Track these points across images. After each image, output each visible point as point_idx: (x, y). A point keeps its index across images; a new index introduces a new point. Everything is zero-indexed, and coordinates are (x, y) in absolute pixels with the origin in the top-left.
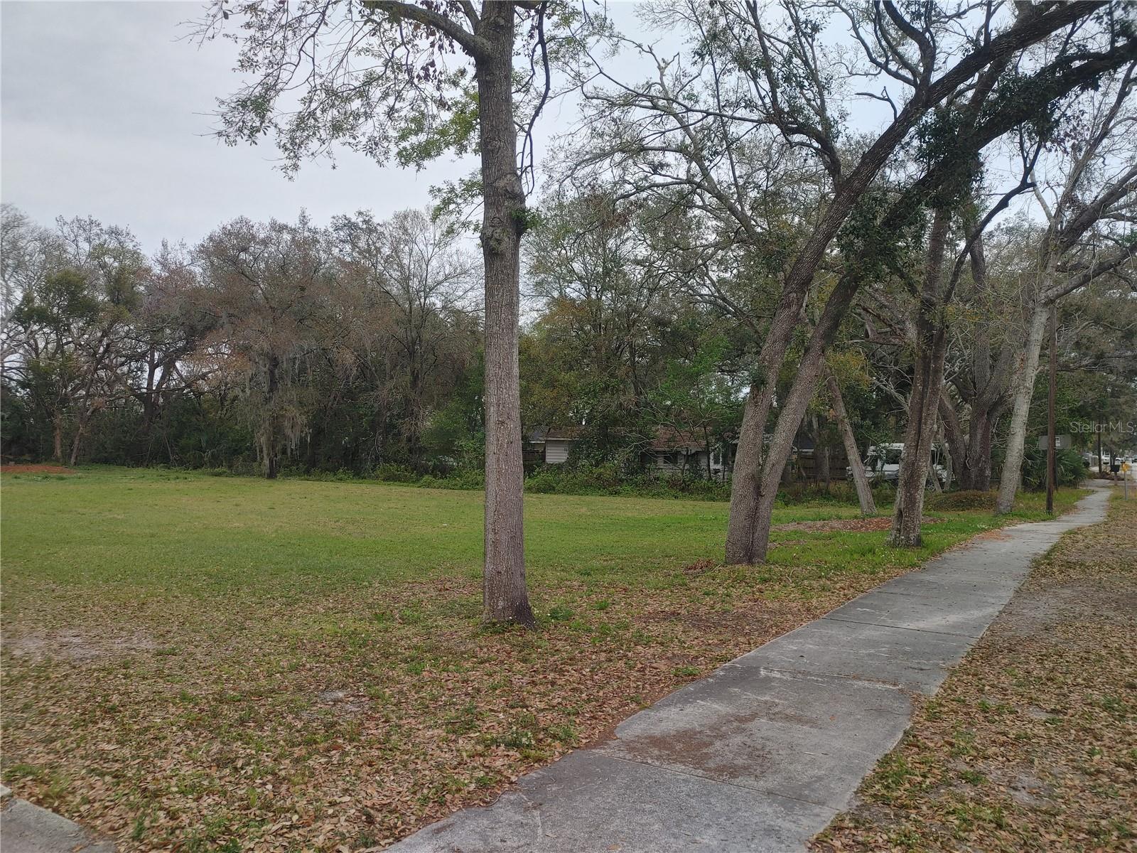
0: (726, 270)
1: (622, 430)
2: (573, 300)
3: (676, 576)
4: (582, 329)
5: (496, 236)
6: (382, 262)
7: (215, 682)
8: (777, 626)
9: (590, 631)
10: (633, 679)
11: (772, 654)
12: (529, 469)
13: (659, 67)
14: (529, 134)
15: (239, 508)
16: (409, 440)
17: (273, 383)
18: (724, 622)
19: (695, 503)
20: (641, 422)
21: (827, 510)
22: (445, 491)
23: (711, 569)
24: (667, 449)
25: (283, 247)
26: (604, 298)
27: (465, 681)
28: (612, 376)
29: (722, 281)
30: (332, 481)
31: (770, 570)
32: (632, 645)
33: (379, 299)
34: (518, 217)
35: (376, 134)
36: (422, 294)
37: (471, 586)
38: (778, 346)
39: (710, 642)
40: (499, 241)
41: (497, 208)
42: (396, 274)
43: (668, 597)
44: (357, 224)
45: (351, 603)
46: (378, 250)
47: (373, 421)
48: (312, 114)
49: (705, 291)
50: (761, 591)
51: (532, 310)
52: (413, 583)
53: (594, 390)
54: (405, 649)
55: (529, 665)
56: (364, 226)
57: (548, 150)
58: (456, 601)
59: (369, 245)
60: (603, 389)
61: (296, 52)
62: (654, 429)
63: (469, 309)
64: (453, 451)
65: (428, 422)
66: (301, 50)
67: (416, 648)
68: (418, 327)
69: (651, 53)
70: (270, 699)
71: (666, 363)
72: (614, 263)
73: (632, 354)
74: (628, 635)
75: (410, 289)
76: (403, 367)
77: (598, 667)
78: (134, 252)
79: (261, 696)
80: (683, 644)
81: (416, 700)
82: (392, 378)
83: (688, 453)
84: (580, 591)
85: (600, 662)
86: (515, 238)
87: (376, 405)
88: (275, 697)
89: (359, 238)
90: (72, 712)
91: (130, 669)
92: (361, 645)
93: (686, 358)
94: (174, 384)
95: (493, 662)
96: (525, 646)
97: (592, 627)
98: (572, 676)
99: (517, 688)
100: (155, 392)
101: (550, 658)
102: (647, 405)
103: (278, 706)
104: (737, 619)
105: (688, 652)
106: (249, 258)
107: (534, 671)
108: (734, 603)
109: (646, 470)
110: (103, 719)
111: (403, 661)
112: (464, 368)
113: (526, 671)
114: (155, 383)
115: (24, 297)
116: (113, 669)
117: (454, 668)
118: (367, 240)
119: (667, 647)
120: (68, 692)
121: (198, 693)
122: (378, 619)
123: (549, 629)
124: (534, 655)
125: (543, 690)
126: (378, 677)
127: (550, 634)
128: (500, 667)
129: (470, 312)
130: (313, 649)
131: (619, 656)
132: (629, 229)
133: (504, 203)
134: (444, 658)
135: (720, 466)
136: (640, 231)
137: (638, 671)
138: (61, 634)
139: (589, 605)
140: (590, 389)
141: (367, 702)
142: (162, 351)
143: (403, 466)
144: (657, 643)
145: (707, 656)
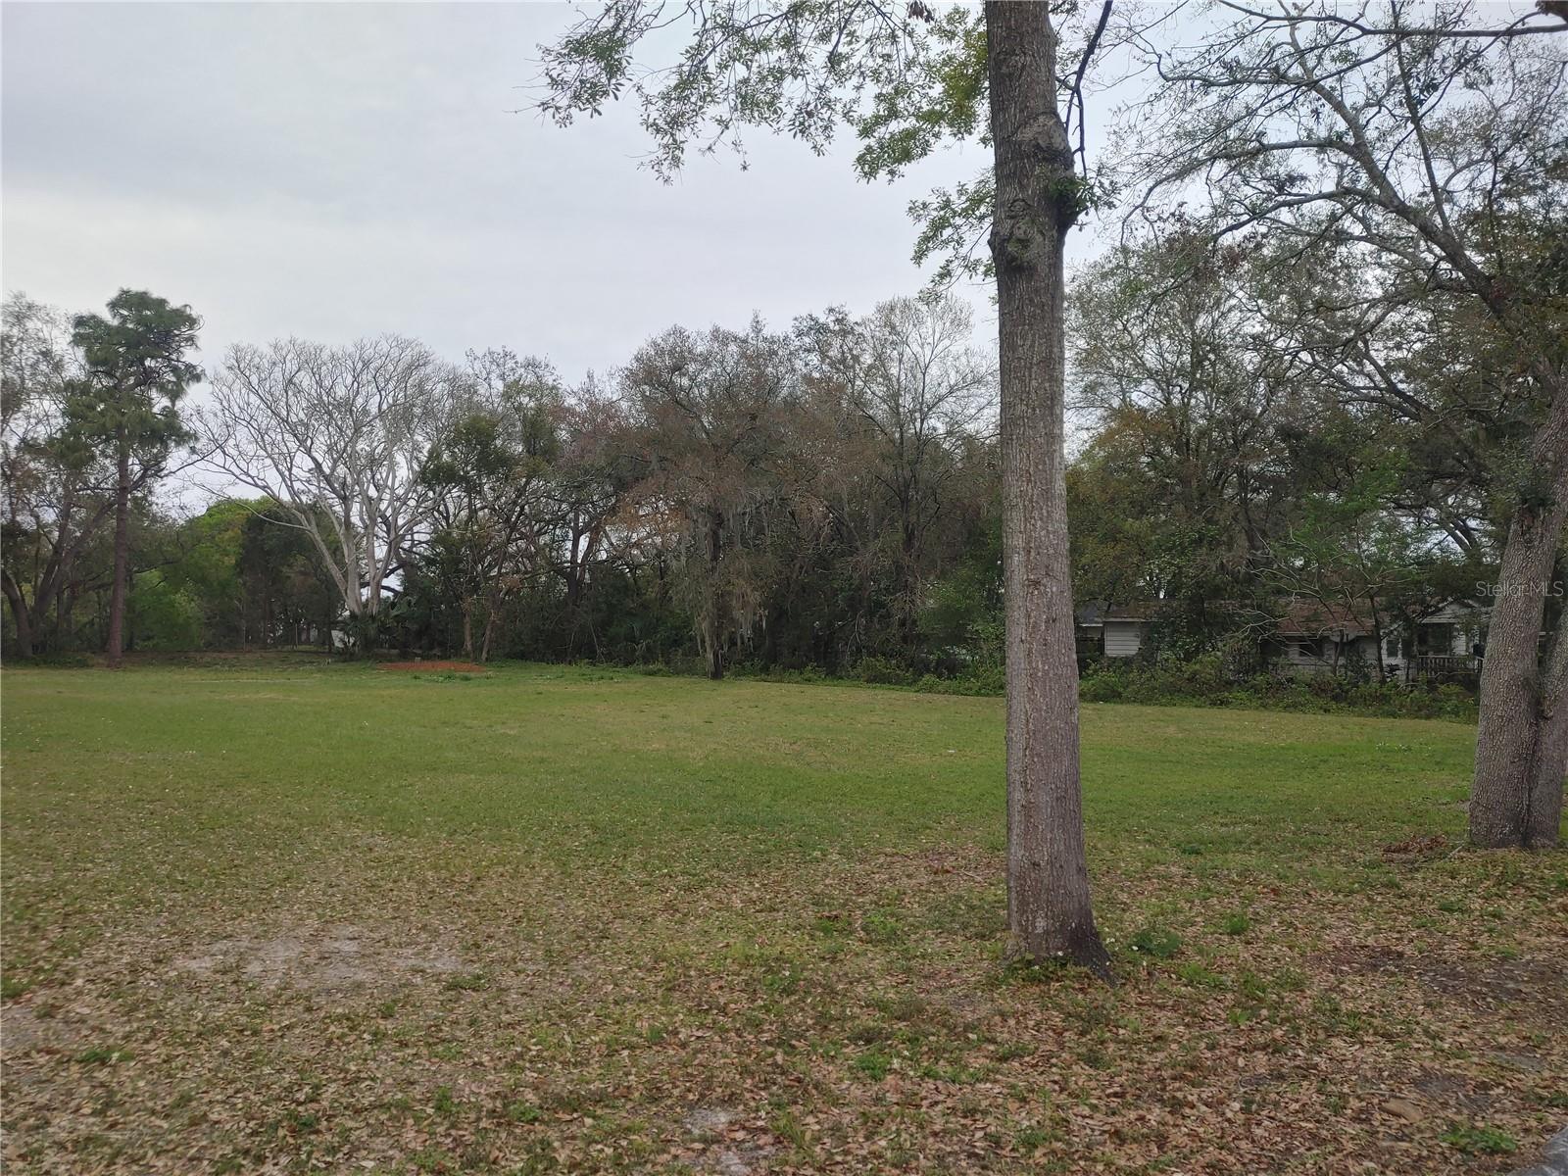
1: (1229, 605)
2: (1143, 411)
4: (1158, 452)
5: (1019, 233)
6: (861, 375)
7: (511, 1066)
9: (1219, 987)
12: (1083, 665)
14: (1076, 90)
15: (665, 721)
16: (903, 623)
17: (717, 547)
19: (1362, 720)
20: (1260, 592)
22: (954, 698)
23: (1442, 856)
24: (1306, 634)
25: (730, 363)
26: (1193, 401)
27: (970, 1113)
28: (1209, 521)
29: (1396, 366)
30: (797, 682)
33: (858, 426)
34: (1060, 193)
35: (810, 98)
36: (917, 415)
37: (988, 866)
41: (1020, 182)
42: (880, 390)
43: (1366, 911)
44: (827, 325)
46: (856, 359)
47: (851, 598)
48: (700, 70)
49: (1360, 382)
51: (1081, 428)
53: (1180, 544)
56: (837, 328)
58: (962, 897)
59: (843, 353)
60: (1195, 541)
62: (1281, 601)
63: (986, 434)
64: (965, 640)
65: (930, 599)
68: (913, 464)
70: (589, 1121)
71: (1298, 498)
72: (1205, 349)
73: (1243, 487)
74: (1305, 1006)
75: (901, 409)
76: (892, 520)
77: (1258, 1098)
78: (554, 387)
79: (576, 1111)
80: (1438, 1042)
81: (864, 1160)
82: (877, 536)
83: (1342, 639)
84: (1187, 889)
85: (1258, 1080)
86: (1056, 235)
87: (856, 576)
88: (600, 1117)
89: (830, 344)
90: (243, 1124)
91: (391, 1020)
92: (784, 990)
93: (1334, 489)
94: (603, 556)
95: (1027, 1059)
96: (1093, 1019)
97: (1224, 978)
98: (1202, 1120)
99: (1080, 1147)
100: (581, 565)
101: (1146, 1058)
102: (1268, 563)
103: (597, 1143)
104: (1542, 980)
105: (1457, 1066)
106: (685, 382)
107: (1116, 1095)
108: (1516, 936)
109: (1270, 667)
110: (281, 1150)
111: (854, 1039)
112: (979, 518)
113: (1098, 1093)
114: (580, 555)
115: (431, 452)
116: (366, 1017)
117: (949, 1069)
118: (841, 347)
119: (1403, 1046)
120: (267, 1070)
121: (473, 1088)
122: (826, 930)
123: (1137, 981)
124: (1112, 1047)
125: (1140, 1162)
126: (799, 1080)
127: (1141, 992)
128: (1042, 1073)
129: (987, 438)
130: (702, 993)
131: (1299, 1067)
132: (1232, 295)
133: (1033, 170)
134: (931, 1038)
135: (1398, 660)
136: (1250, 298)
137: (1356, 1119)
138: (335, 933)
139: (1208, 921)
140: (1174, 541)
141: (768, 1148)
142: (588, 512)
143: (894, 662)
144: (1376, 1034)
145: (1509, 1084)
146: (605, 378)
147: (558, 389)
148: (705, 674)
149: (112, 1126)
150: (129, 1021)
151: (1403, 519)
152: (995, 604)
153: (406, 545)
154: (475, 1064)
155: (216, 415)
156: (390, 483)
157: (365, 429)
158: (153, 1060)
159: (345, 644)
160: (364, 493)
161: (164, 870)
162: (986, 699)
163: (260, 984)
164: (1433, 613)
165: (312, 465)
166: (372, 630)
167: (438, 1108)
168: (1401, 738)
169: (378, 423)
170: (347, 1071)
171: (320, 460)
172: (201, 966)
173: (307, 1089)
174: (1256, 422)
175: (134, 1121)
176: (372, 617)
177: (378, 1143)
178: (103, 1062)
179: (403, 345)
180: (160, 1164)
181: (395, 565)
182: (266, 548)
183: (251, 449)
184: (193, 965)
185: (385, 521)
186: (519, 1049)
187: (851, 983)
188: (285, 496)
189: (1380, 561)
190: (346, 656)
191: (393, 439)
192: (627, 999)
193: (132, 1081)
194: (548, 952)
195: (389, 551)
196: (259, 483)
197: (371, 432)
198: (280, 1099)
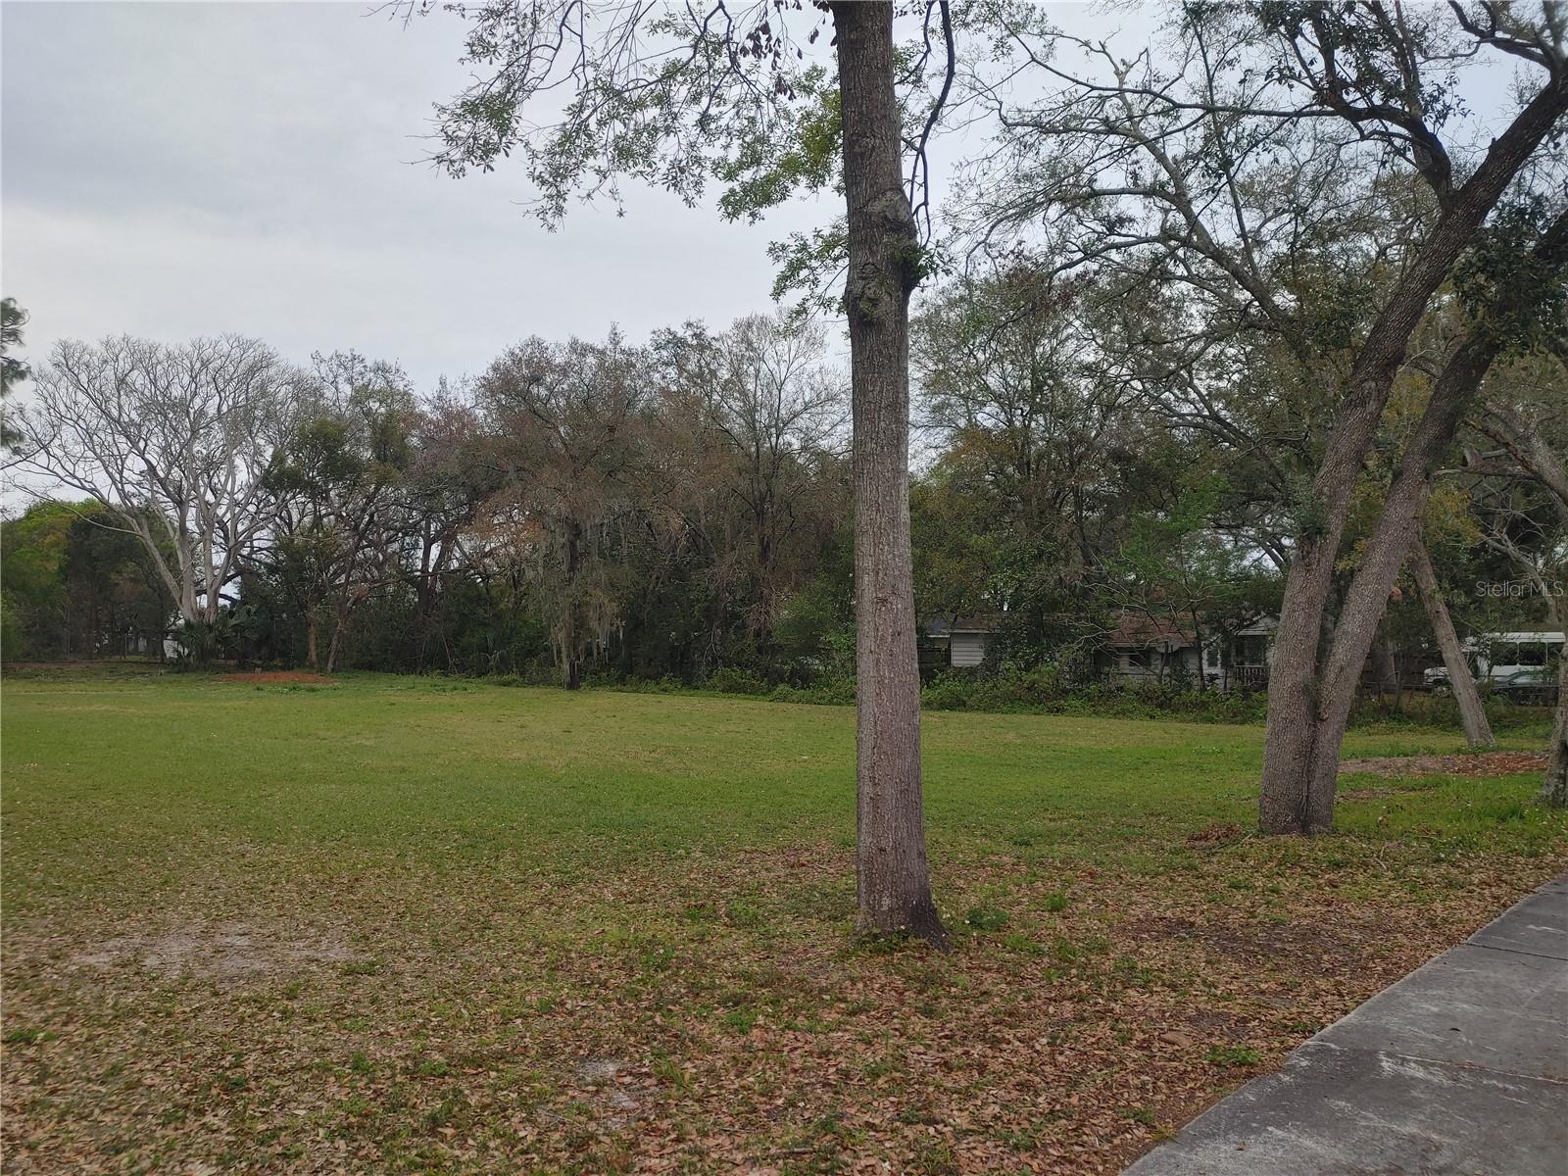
0: (1219, 377)
1: (1065, 617)
2: (987, 431)
3: (1175, 852)
4: (1002, 471)
5: (869, 293)
6: (718, 389)
7: (416, 1034)
8: (1384, 958)
9: (1039, 953)
10: (1132, 1066)
11: (1393, 1022)
12: (927, 676)
13: (1117, 73)
14: (921, 152)
15: (524, 730)
16: (758, 634)
17: (574, 558)
18: (1278, 945)
19: (1183, 726)
20: (1094, 605)
21: (1408, 739)
22: (808, 707)
23: (1235, 842)
24: (1135, 645)
25: (588, 375)
26: (1033, 424)
27: (825, 1054)
28: (1048, 537)
29: (1217, 394)
30: (653, 693)
31: (1342, 847)
32: (1119, 988)
33: (715, 440)
34: (905, 259)
35: (682, 155)
36: (773, 430)
37: (840, 859)
38: (1345, 471)
39: (1263, 986)
40: (874, 302)
41: (870, 248)
42: (737, 405)
43: (1167, 889)
44: (685, 339)
45: (655, 886)
46: (713, 373)
47: (708, 609)
48: (582, 128)
49: (1186, 409)
50: (1332, 884)
51: (928, 447)
52: (751, 852)
53: (1021, 560)
54: (729, 978)
55: (937, 1023)
56: (695, 342)
57: (951, 186)
58: (816, 887)
59: (701, 367)
60: (1034, 557)
61: (555, 30)
62: (1112, 614)
63: (839, 450)
64: (818, 650)
65: (784, 610)
66: (563, 24)
67: (747, 976)
68: (768, 478)
69: (1104, 52)
70: (493, 1074)
71: (1128, 517)
72: (1045, 375)
73: (1078, 505)
74: (1109, 965)
75: (757, 425)
76: (748, 533)
77: (1062, 1034)
78: (405, 393)
79: (481, 1066)
80: (1213, 989)
81: (736, 1092)
82: (733, 549)
83: (1167, 650)
84: (1016, 875)
85: (1064, 1022)
86: (901, 296)
87: (712, 587)
88: (503, 1070)
89: (688, 359)
90: (177, 1086)
91: (295, 1001)
92: (658, 966)
93: (1161, 509)
94: (455, 564)
95: (873, 1013)
96: (929, 981)
97: (1043, 945)
98: (1016, 1052)
99: (916, 1076)
100: (432, 575)
101: (973, 1009)
102: (1103, 579)
103: (502, 1090)
104: (1303, 940)
105: (1225, 1007)
106: (543, 392)
107: (946, 1037)
108: (1289, 907)
109: (1103, 676)
110: (217, 1105)
111: (723, 1003)
112: (832, 532)
113: (931, 1036)
114: (432, 564)
115: (274, 457)
116: (271, 999)
117: (806, 1022)
118: (699, 361)
119: (1184, 994)
120: (188, 1044)
121: (384, 1052)
122: (693, 917)
123: (968, 949)
124: (945, 1002)
125: (964, 1083)
126: (676, 1036)
127: (971, 958)
128: (885, 1023)
129: (840, 454)
130: (583, 972)
131: (1098, 1011)
132: (1070, 324)
133: (881, 238)
134: (790, 1000)
135: (1217, 670)
136: (1086, 326)
137: (1139, 1047)
138: (224, 930)
139: (1032, 901)
140: (1015, 557)
141: (652, 1088)
142: (440, 521)
143: (749, 672)
144: (1163, 985)
145: (1263, 1018)
146: (459, 385)
147: (410, 395)
148: (560, 685)
149: (53, 1092)
150: (42, 1009)
151: (1224, 537)
152: (847, 615)
153: (245, 551)
154: (382, 1034)
155: (40, 413)
156: (229, 488)
157: (201, 431)
158: (76, 1039)
159: (179, 654)
160: (200, 497)
161: (37, 877)
162: (837, 707)
163: (163, 974)
164: (1247, 626)
165: (144, 467)
166: (209, 640)
167: (355, 1068)
168: (1217, 741)
169: (216, 425)
170: (265, 1043)
171: (155, 463)
172: (101, 961)
173: (229, 1057)
174: (1090, 445)
175: (73, 1088)
176: (210, 627)
177: (305, 1096)
178: (29, 1043)
179: (245, 346)
180: (107, 1119)
181: (232, 573)
182: (94, 554)
183: (78, 449)
184: (91, 960)
185: (223, 527)
186: (421, 1021)
187: (719, 959)
188: (114, 499)
189: (1202, 576)
190: (180, 666)
191: (233, 442)
192: (515, 978)
193: (61, 1057)
194: (435, 941)
195: (228, 558)
196: (86, 485)
197: (207, 434)
198: (207, 1066)
